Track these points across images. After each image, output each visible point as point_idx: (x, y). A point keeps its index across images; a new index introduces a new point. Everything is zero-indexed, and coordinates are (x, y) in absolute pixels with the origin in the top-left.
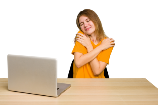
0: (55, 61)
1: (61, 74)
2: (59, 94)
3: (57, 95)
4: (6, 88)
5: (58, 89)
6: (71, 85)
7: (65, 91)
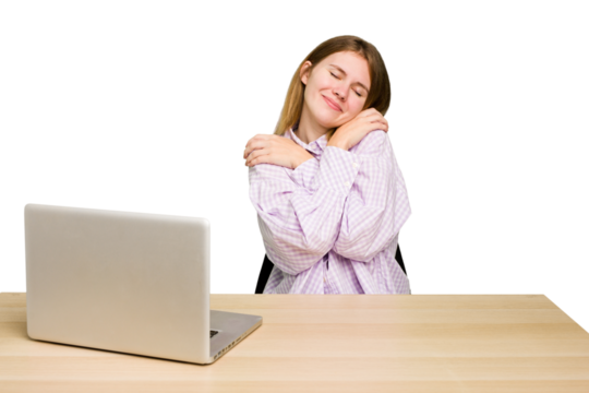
0: (200, 228)
1: (224, 279)
2: (218, 354)
3: (208, 359)
4: (21, 328)
5: (213, 333)
6: (264, 322)
7: (240, 340)
